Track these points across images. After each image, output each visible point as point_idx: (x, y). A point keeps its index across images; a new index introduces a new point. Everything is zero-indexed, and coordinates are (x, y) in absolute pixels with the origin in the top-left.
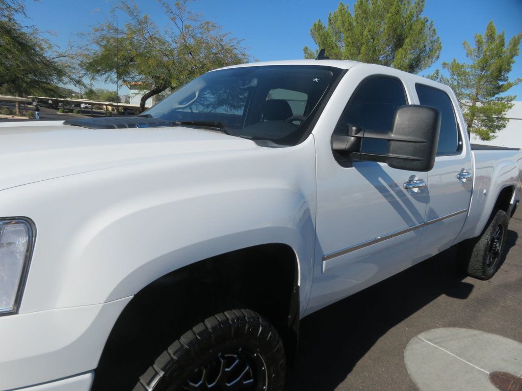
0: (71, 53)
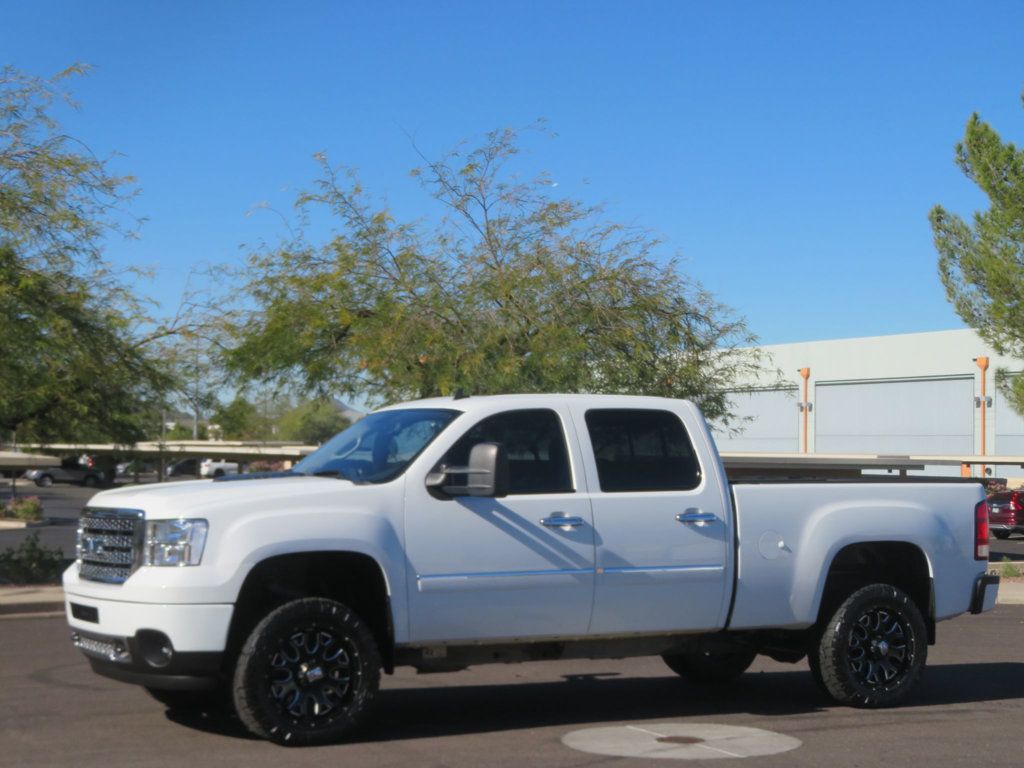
0: (188, 323)
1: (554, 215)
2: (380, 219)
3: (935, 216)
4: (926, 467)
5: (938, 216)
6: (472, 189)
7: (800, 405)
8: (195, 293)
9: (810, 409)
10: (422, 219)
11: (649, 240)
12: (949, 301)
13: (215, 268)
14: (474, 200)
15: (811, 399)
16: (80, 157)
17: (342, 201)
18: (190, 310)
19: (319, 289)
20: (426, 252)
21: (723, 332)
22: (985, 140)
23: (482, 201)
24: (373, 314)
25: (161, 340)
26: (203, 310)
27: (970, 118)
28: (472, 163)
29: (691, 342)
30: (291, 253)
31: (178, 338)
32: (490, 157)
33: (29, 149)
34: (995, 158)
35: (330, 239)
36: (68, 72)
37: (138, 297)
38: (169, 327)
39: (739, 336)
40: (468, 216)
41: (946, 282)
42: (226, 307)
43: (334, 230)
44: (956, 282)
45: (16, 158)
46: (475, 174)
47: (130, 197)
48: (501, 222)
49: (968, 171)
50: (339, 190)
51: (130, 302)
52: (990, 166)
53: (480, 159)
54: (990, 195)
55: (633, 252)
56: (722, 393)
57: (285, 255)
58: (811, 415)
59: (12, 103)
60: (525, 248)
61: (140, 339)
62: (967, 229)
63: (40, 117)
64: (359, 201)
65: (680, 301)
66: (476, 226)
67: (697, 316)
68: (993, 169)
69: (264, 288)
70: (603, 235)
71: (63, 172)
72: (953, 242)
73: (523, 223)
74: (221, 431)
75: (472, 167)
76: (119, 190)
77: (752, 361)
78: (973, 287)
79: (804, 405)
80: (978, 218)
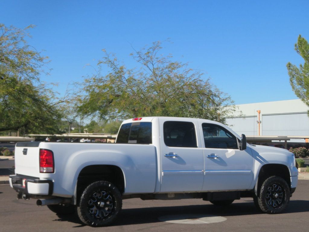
0: (68, 99)
1: (172, 66)
2: (122, 68)
3: (288, 65)
4: (291, 139)
5: (289, 65)
6: (149, 59)
7: (257, 121)
8: (70, 90)
9: (261, 123)
10: (135, 68)
11: (200, 73)
12: (293, 90)
13: (75, 83)
14: (150, 62)
15: (261, 120)
16: (32, 51)
17: (111, 63)
18: (68, 95)
19: (104, 89)
20: (136, 78)
21: (223, 100)
22: (303, 43)
23: (152, 63)
24: (120, 96)
25: (60, 104)
26: (72, 95)
27: (299, 36)
28: (149, 51)
29: (214, 103)
30: (96, 78)
31: (64, 103)
32: (154, 50)
33: (18, 49)
34: (306, 48)
35: (108, 74)
36: (29, 27)
37: (54, 92)
38: (62, 100)
39: (229, 101)
40: (148, 67)
41: (292, 85)
42: (78, 94)
43: (109, 71)
44: (295, 85)
45: (14, 52)
46: (150, 54)
47: (48, 63)
48: (157, 68)
49: (298, 52)
50: (110, 60)
51: (51, 93)
52: (304, 50)
53: (151, 50)
54: (305, 59)
55: (196, 77)
56: (225, 118)
57: (94, 79)
58: (261, 124)
59: (14, 36)
60: (165, 76)
61: (54, 104)
62: (298, 69)
63: (22, 40)
64: (116, 63)
65: (210, 91)
66: (150, 70)
67: (215, 96)
68: (305, 51)
69: (89, 88)
70: (187, 72)
71: (28, 56)
72: (294, 73)
73: (164, 69)
74: (88, 130)
75: (148, 53)
76: (44, 61)
77: (233, 109)
78: (300, 86)
79: (259, 121)
80: (301, 66)
